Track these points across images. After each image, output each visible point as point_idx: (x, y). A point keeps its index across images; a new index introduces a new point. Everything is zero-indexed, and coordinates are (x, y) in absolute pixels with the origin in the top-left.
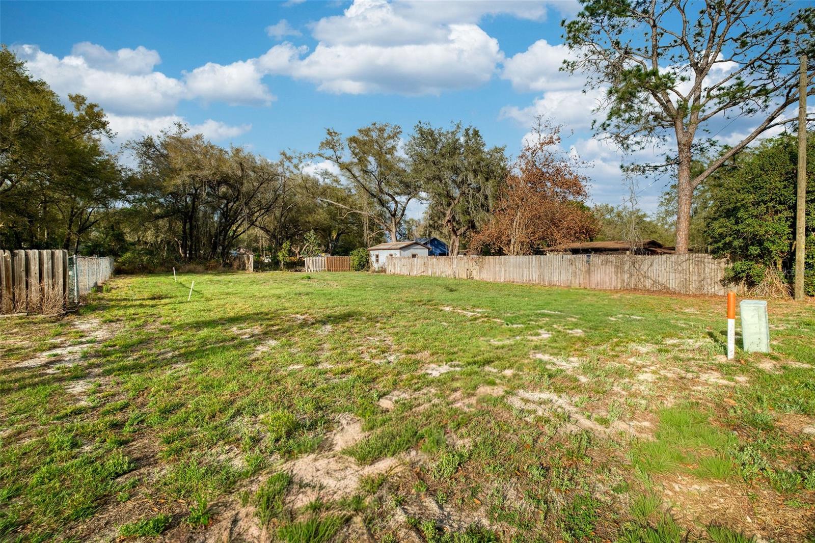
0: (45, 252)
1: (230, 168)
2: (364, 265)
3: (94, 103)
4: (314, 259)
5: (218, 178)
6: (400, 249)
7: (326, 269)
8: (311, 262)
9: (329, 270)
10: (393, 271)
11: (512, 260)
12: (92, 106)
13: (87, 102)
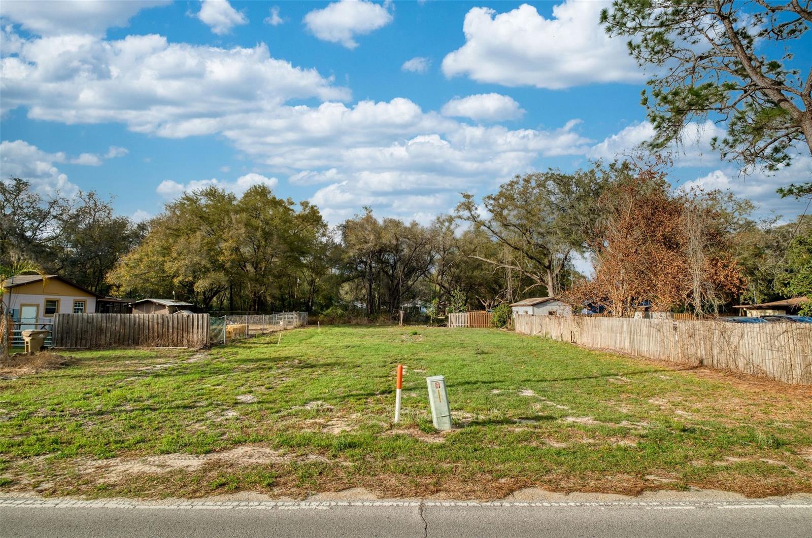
0: (200, 315)
1: (388, 238)
2: (505, 321)
3: (314, 205)
4: (457, 314)
5: (378, 248)
6: (532, 305)
7: (469, 325)
8: (454, 317)
9: (472, 326)
10: (520, 329)
11: (606, 323)
12: (312, 207)
13: (310, 205)
